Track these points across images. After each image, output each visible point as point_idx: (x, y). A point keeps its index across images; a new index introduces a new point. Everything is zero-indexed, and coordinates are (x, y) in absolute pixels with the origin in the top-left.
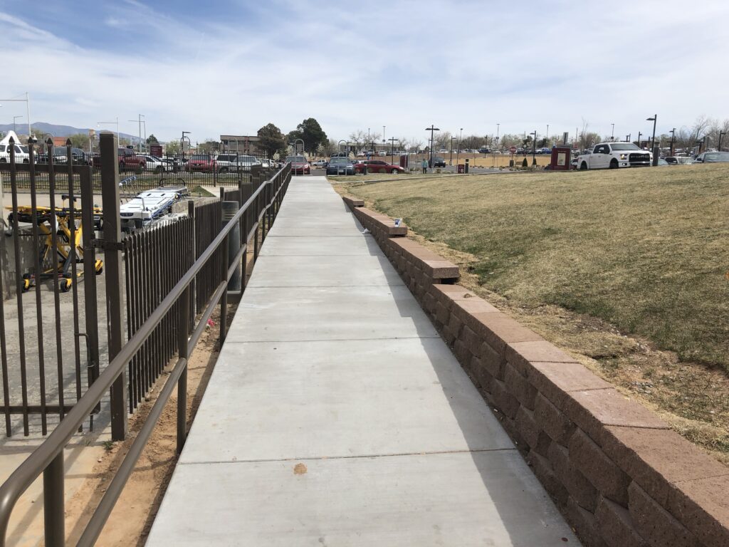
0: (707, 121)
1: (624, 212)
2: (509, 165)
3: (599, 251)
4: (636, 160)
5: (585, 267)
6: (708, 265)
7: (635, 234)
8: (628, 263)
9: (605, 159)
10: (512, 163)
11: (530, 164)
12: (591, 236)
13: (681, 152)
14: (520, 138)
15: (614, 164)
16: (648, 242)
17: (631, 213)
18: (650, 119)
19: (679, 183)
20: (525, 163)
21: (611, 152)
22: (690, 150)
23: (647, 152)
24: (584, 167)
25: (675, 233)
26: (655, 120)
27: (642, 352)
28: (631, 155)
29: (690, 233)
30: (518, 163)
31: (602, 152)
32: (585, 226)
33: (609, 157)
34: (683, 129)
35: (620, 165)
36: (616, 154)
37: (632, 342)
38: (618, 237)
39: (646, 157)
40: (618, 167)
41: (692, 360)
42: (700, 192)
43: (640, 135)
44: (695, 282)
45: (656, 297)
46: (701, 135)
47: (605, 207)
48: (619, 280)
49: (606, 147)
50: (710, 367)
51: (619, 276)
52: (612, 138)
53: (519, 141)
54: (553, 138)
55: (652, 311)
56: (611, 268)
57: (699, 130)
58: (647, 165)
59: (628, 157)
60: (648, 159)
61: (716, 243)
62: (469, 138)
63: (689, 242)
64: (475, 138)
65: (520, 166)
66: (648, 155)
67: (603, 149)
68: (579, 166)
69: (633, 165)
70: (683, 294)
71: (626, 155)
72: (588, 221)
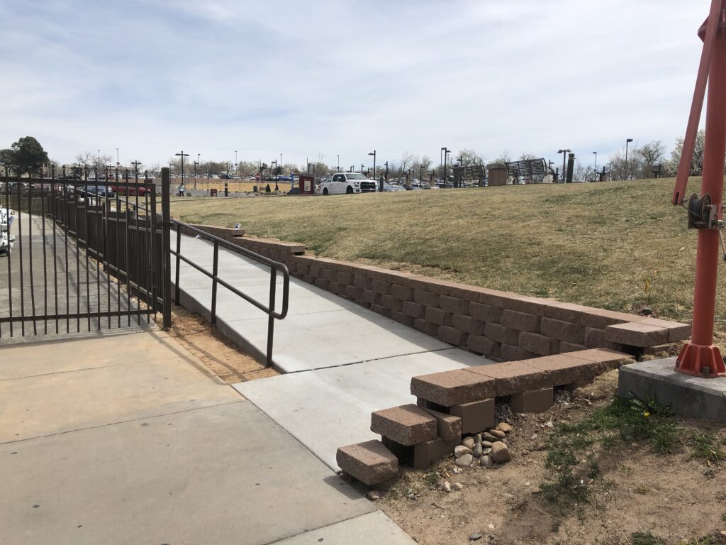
0: (411, 156)
1: (380, 217)
2: (253, 190)
3: (375, 236)
4: (366, 187)
5: (371, 243)
6: (427, 237)
7: (390, 227)
8: (391, 239)
9: (342, 186)
10: (255, 189)
11: (273, 189)
12: (367, 229)
13: (392, 181)
14: (256, 165)
15: (350, 190)
16: (398, 230)
17: (384, 217)
18: (371, 154)
19: (405, 202)
20: (268, 189)
21: (347, 180)
22: (399, 179)
23: (373, 181)
24: (326, 192)
25: (411, 226)
26: (374, 154)
27: (408, 266)
28: (362, 183)
29: (417, 225)
30: (261, 189)
31: (340, 180)
32: (360, 225)
33: (345, 185)
34: (394, 162)
35: (354, 191)
36: (351, 182)
37: (403, 264)
38: (382, 228)
39: (373, 185)
40: (352, 193)
41: (427, 266)
42: (417, 206)
43: (362, 166)
44: (423, 243)
45: (409, 249)
46: (407, 168)
47: (367, 215)
48: (390, 246)
49: (342, 176)
50: (433, 266)
51: (389, 245)
52: (338, 168)
53: (255, 168)
54: (286, 166)
55: (408, 254)
56: (384, 241)
57: (405, 163)
58: (374, 191)
59: (359, 185)
60: (374, 187)
61: (430, 228)
62: (208, 164)
63: (417, 229)
64: (213, 164)
65: (264, 191)
66: (374, 183)
67: (340, 178)
68: (322, 191)
69: (364, 191)
70: (419, 248)
71: (358, 183)
72: (361, 223)
